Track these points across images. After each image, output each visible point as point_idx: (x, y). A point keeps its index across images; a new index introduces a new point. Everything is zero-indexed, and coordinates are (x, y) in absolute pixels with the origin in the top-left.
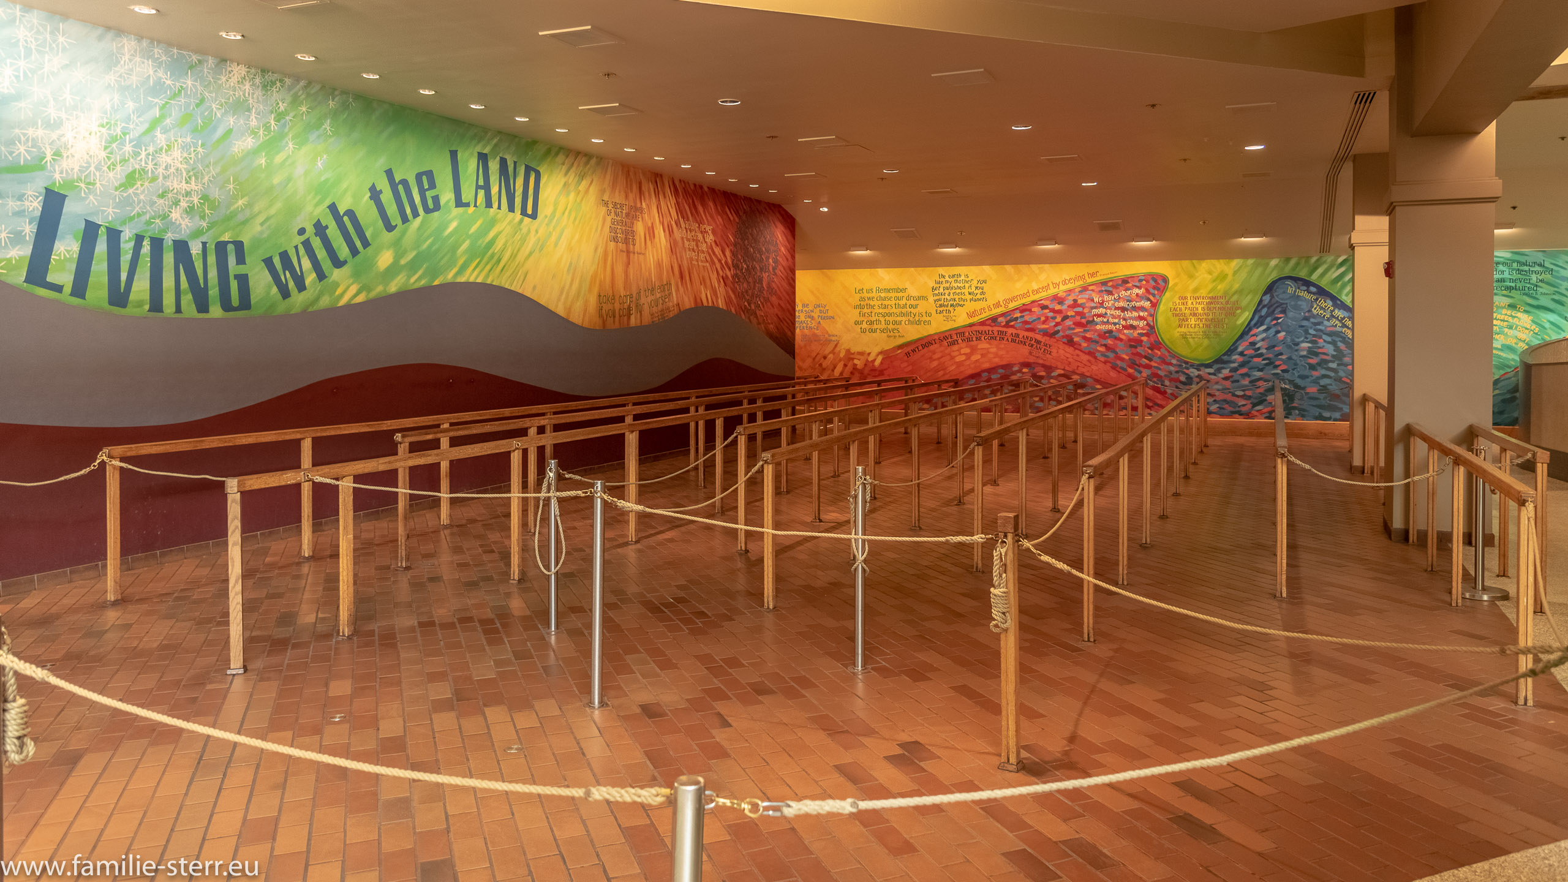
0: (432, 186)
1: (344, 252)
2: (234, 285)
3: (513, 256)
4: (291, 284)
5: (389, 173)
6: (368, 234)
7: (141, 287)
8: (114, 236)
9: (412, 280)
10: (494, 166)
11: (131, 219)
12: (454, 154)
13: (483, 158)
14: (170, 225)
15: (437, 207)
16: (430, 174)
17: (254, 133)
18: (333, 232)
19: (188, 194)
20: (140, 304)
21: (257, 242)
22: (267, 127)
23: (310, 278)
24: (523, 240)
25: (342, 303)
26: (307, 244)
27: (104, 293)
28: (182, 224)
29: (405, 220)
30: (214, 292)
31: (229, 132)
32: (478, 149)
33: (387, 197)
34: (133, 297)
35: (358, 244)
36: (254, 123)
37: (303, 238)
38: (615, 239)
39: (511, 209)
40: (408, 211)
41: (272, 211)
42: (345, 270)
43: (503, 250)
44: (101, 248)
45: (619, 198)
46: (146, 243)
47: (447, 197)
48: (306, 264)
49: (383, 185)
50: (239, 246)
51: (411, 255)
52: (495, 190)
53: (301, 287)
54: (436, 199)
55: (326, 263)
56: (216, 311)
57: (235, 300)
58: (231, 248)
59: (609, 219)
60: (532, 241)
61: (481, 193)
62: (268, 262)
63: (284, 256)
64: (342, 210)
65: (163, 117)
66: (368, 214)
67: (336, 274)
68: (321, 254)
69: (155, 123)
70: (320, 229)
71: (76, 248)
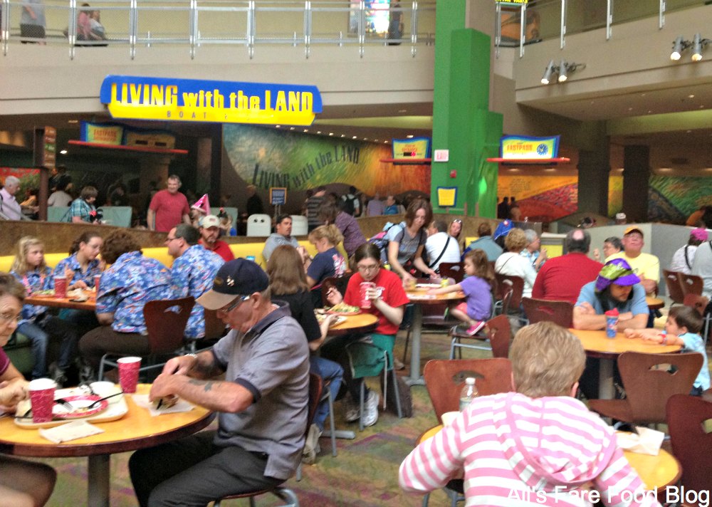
0: (330, 156)
1: (309, 175)
3: (350, 176)
4: (298, 184)
5: (320, 154)
6: (315, 171)
8: (266, 173)
10: (346, 149)
11: (269, 169)
12: (336, 147)
13: (343, 147)
14: (276, 171)
15: (331, 162)
16: (330, 153)
18: (307, 170)
19: (279, 163)
21: (292, 174)
23: (302, 182)
24: (353, 170)
28: (278, 170)
29: (323, 166)
31: (287, 147)
33: (319, 160)
35: (312, 173)
37: (301, 172)
39: (351, 160)
40: (324, 163)
41: (295, 166)
43: (348, 173)
44: (264, 176)
46: (271, 175)
47: (334, 159)
48: (301, 179)
49: (318, 157)
50: (288, 175)
51: (324, 176)
52: (346, 156)
55: (305, 179)
60: (356, 170)
61: (343, 157)
62: (294, 179)
63: (297, 177)
64: (309, 165)
66: (315, 166)
67: (307, 181)
68: (304, 176)
69: (274, 147)
70: (304, 169)
71: (260, 176)
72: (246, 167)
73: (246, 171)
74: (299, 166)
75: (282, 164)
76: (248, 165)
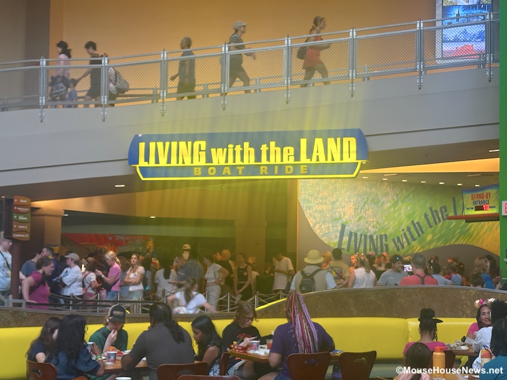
0: (446, 211)
1: (416, 235)
2: (384, 247)
4: (400, 247)
5: (431, 209)
6: (424, 229)
7: (362, 248)
8: (356, 234)
9: (439, 244)
11: (360, 230)
12: (454, 199)
14: (369, 231)
15: (447, 218)
16: (445, 207)
17: (390, 202)
18: (413, 229)
19: (373, 222)
21: (391, 234)
22: (394, 199)
23: (406, 245)
26: (405, 234)
27: (353, 251)
28: (372, 230)
29: (436, 223)
30: (379, 250)
31: (383, 202)
33: (430, 216)
34: (360, 250)
35: (420, 233)
36: (390, 198)
37: (403, 232)
40: (437, 220)
41: (395, 225)
42: (416, 242)
43: (474, 231)
44: (353, 238)
46: (363, 236)
47: (451, 214)
48: (404, 240)
49: (429, 213)
50: (386, 235)
51: (438, 236)
53: (403, 247)
55: (410, 240)
58: (384, 236)
62: (394, 240)
63: (398, 238)
64: (415, 222)
65: (367, 201)
66: (424, 224)
67: (414, 243)
68: (409, 237)
69: (365, 203)
70: (409, 229)
71: (348, 239)
72: (328, 228)
73: (329, 232)
74: (400, 224)
75: (377, 222)
76: (331, 225)
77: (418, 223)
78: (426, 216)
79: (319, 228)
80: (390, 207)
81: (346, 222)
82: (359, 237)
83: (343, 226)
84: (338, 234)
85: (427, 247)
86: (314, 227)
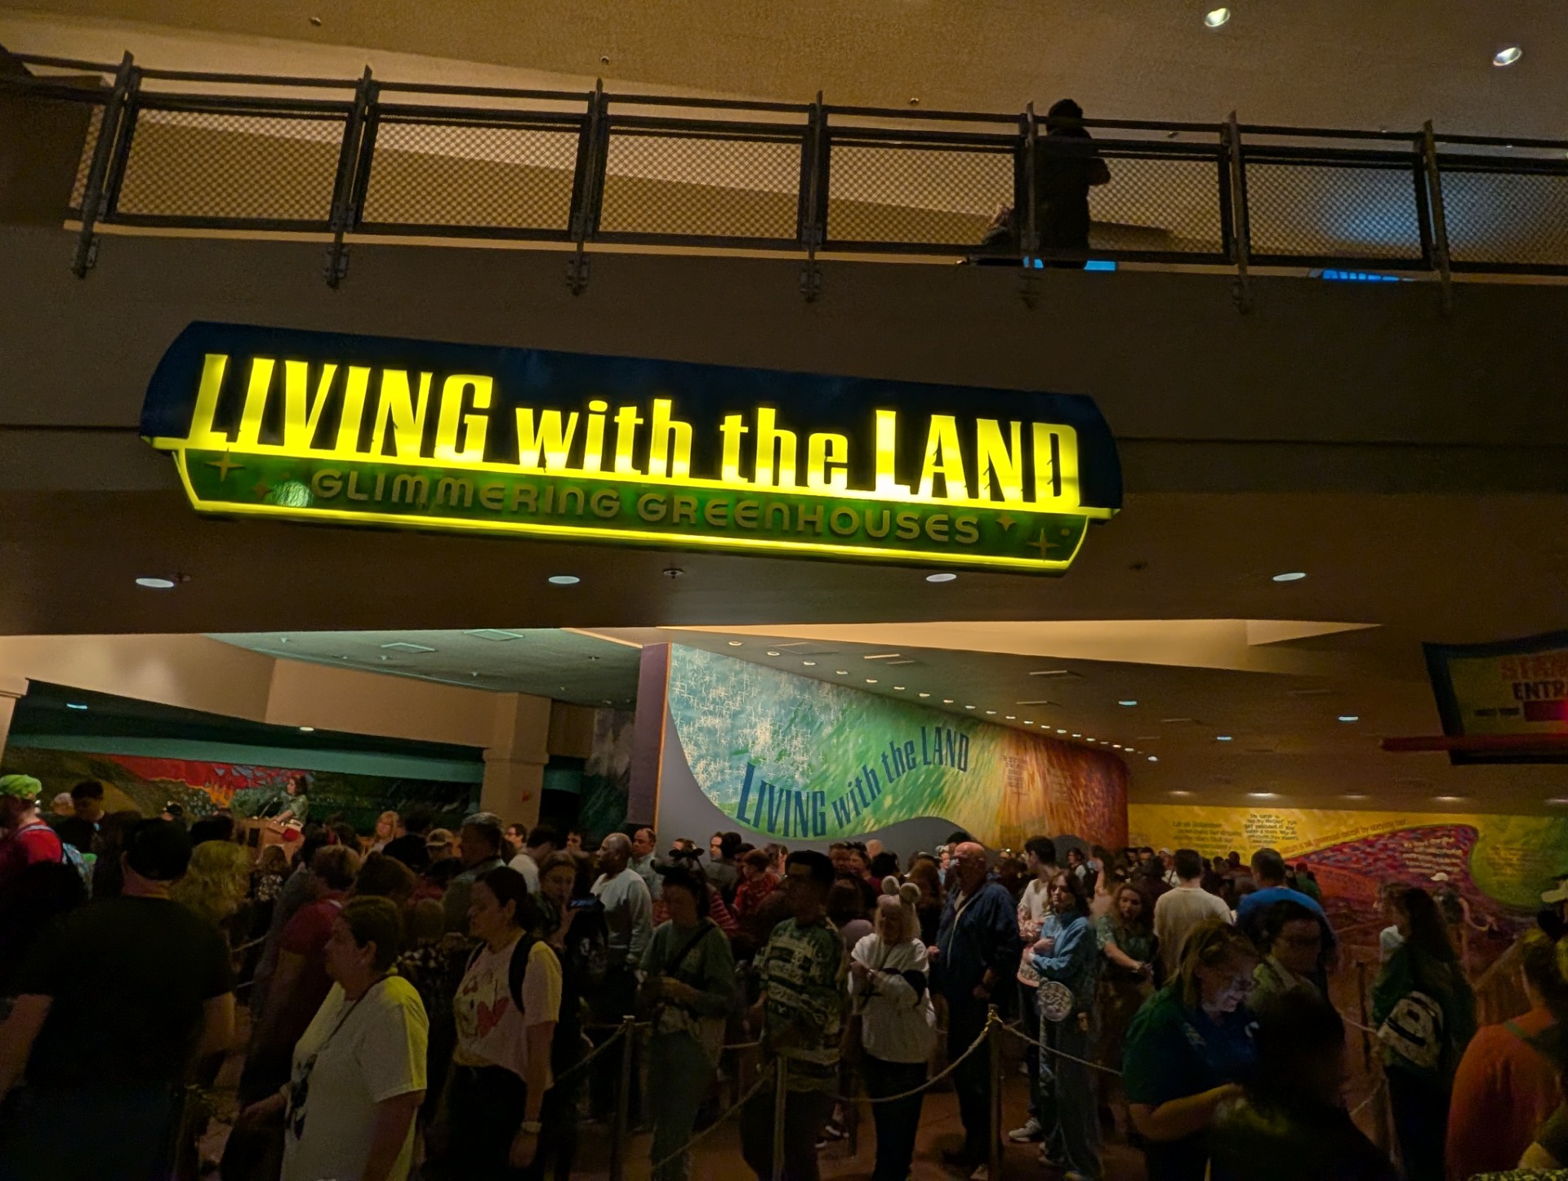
0: (913, 751)
1: (869, 797)
2: (819, 818)
3: (953, 798)
4: (844, 819)
5: (892, 744)
6: (880, 785)
7: (781, 820)
8: (772, 788)
9: (901, 815)
10: (944, 736)
11: (779, 779)
12: (923, 729)
13: (938, 731)
14: (795, 782)
15: (915, 765)
16: (911, 743)
17: (832, 723)
18: (864, 785)
19: (803, 763)
20: (780, 831)
21: (831, 791)
22: (838, 719)
23: (853, 814)
24: (958, 788)
25: (867, 830)
26: (852, 793)
27: (766, 823)
28: (800, 781)
29: (898, 774)
30: (810, 824)
31: (821, 724)
32: (936, 725)
33: (890, 760)
34: (777, 827)
35: (876, 791)
36: (833, 717)
37: (850, 788)
38: (1011, 785)
39: (953, 765)
40: (900, 768)
41: (838, 772)
42: (869, 809)
43: (948, 792)
44: (766, 797)
45: (1012, 754)
46: (784, 793)
47: (920, 759)
48: (851, 805)
49: (889, 753)
50: (822, 793)
51: (901, 799)
52: (944, 752)
53: (848, 821)
54: (914, 760)
55: (860, 806)
56: (811, 835)
57: (819, 831)
58: (819, 795)
59: (1007, 769)
60: (964, 786)
61: (937, 754)
62: (834, 804)
63: (841, 799)
64: (869, 770)
65: (795, 718)
66: (881, 773)
67: (865, 812)
68: (858, 799)
69: (792, 721)
70: (858, 781)
71: (757, 797)
72: (722, 772)
73: (723, 781)
74: (846, 772)
75: (810, 765)
76: (727, 764)
77: (872, 771)
78: (885, 757)
79: (706, 770)
80: (830, 736)
81: (757, 760)
82: (776, 795)
83: (750, 769)
84: (740, 786)
85: (884, 822)
86: (694, 766)
